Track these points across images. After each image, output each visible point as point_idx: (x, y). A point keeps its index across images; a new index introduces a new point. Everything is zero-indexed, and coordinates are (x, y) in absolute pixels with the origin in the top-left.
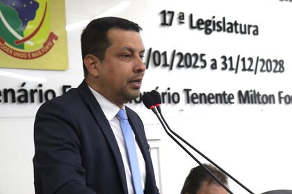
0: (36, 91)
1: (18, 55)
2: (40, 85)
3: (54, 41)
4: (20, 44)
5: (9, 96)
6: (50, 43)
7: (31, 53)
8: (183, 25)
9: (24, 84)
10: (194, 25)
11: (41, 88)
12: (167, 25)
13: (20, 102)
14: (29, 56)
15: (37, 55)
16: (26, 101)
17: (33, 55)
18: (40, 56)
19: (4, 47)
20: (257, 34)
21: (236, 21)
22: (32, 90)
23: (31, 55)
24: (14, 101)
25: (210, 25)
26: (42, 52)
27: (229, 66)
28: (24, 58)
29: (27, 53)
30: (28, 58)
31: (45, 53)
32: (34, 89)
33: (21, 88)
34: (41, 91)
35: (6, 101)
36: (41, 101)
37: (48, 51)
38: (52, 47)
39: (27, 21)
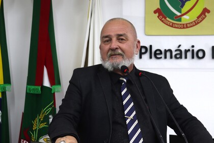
0: (189, 50)
1: (176, 26)
2: (193, 46)
3: (206, 14)
4: (178, 18)
5: (168, 54)
6: (203, 16)
7: (186, 24)
9: (180, 46)
11: (193, 48)
13: (176, 58)
14: (185, 26)
15: (191, 25)
16: (181, 57)
17: (188, 25)
18: (194, 26)
19: (166, 21)
24: (171, 58)
26: (196, 23)
28: (181, 28)
29: (184, 24)
30: (184, 28)
31: (198, 23)
32: (187, 49)
33: (177, 49)
34: (193, 50)
35: (165, 57)
36: (193, 57)
37: (201, 21)
38: (204, 18)
39: (185, 2)
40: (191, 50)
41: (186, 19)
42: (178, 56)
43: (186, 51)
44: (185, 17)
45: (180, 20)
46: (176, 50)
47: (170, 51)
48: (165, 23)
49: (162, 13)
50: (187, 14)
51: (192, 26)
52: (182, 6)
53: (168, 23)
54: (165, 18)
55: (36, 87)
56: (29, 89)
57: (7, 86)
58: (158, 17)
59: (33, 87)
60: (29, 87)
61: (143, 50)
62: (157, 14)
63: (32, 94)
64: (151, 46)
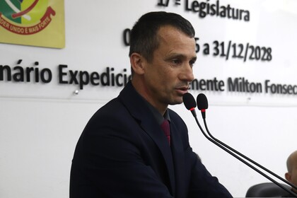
0: (32, 69)
1: (15, 29)
2: (37, 63)
3: (51, 16)
5: (5, 73)
7: (28, 28)
8: (179, 6)
9: (20, 62)
10: (190, 7)
11: (37, 67)
12: (164, 5)
13: (16, 80)
14: (26, 31)
15: (34, 30)
16: (22, 80)
17: (31, 31)
18: (37, 32)
19: (1, 20)
20: (248, 20)
21: (229, 6)
22: (28, 68)
24: (9, 79)
25: (204, 8)
26: (39, 28)
27: (220, 52)
28: (20, 33)
29: (24, 28)
30: (24, 34)
31: (42, 28)
32: (30, 67)
33: (16, 65)
34: (37, 70)
35: (2, 78)
36: (37, 80)
37: (45, 27)
38: (49, 22)
40: (35, 68)
42: (18, 77)
44: (26, 17)
46: (15, 68)
47: (8, 68)
50: (29, 13)
51: (34, 33)
53: (4, 24)
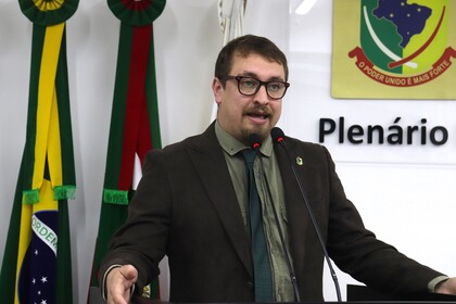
0: (416, 128)
1: (392, 81)
2: (424, 121)
3: (452, 59)
4: (397, 67)
5: (375, 135)
6: (445, 62)
7: (412, 78)
9: (398, 119)
11: (424, 125)
14: (410, 82)
15: (421, 79)
16: (399, 142)
17: (416, 81)
18: (427, 81)
19: (372, 72)
22: (409, 127)
23: (412, 81)
24: (381, 142)
26: (430, 76)
28: (400, 85)
29: (406, 79)
30: (407, 85)
31: (435, 76)
32: (413, 126)
33: (393, 124)
34: (424, 129)
35: (370, 141)
36: (423, 142)
37: (440, 73)
38: (447, 67)
39: (411, 36)
40: (420, 127)
41: (411, 68)
42: (394, 139)
43: (411, 130)
44: (408, 64)
45: (400, 71)
46: (390, 128)
47: (379, 128)
48: (370, 76)
49: (365, 57)
50: (415, 59)
51: (422, 82)
52: (404, 44)
53: (377, 76)
54: (371, 67)
55: (121, 192)
56: (108, 196)
57: (70, 190)
58: (357, 64)
59: (115, 192)
60: (107, 191)
61: (327, 127)
62: (355, 59)
63: (113, 205)
64: (342, 119)
